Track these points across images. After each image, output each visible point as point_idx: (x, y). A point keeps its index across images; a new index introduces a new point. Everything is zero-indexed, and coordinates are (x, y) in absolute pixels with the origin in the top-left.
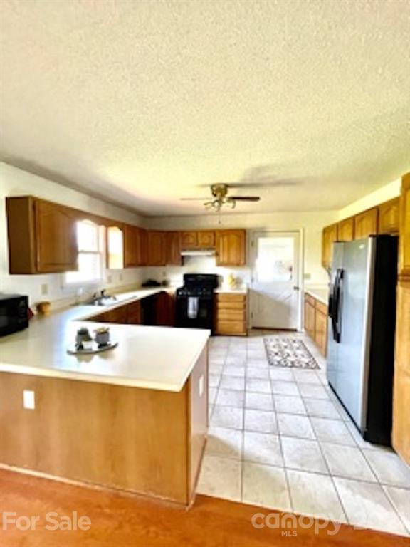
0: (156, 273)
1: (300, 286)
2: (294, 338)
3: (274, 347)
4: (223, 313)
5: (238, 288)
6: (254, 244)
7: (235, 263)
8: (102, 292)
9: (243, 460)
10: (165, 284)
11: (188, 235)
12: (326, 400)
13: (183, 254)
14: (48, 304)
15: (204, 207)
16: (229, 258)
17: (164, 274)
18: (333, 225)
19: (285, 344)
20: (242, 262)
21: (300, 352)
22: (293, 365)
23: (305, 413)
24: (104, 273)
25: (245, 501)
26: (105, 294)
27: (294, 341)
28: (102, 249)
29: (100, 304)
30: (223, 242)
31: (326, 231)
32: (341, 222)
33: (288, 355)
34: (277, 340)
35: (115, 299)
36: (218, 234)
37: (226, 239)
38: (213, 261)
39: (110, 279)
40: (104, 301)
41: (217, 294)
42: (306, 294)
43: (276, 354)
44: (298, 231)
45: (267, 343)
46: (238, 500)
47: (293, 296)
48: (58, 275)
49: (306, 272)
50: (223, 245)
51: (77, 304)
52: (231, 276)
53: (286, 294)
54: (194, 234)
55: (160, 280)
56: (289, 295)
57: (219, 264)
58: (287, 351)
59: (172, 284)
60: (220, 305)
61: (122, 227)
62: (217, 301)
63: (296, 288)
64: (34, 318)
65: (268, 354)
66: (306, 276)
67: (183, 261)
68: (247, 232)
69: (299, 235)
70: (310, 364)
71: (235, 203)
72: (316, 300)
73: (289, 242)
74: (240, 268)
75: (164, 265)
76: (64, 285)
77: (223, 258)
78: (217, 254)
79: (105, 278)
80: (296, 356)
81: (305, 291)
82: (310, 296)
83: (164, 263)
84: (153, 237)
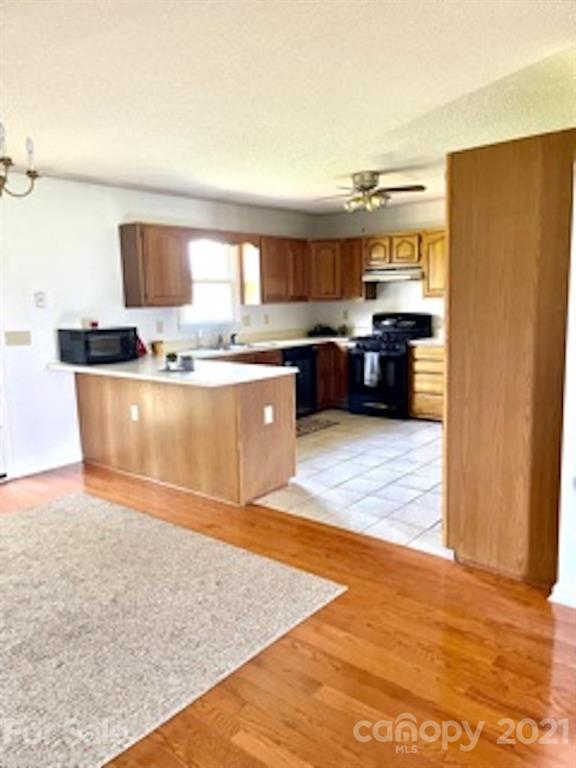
0: (331, 313)
4: (421, 381)
8: (233, 337)
10: (345, 331)
11: (376, 244)
13: (367, 278)
17: (346, 316)
24: (237, 311)
26: (237, 338)
28: (234, 276)
36: (425, 239)
39: (247, 320)
41: (414, 347)
48: (174, 310)
54: (386, 242)
57: (428, 295)
60: (418, 366)
61: (259, 241)
62: (415, 360)
67: (373, 291)
75: (339, 299)
76: (182, 323)
78: (424, 276)
79: (239, 319)
83: (338, 295)
84: (318, 251)
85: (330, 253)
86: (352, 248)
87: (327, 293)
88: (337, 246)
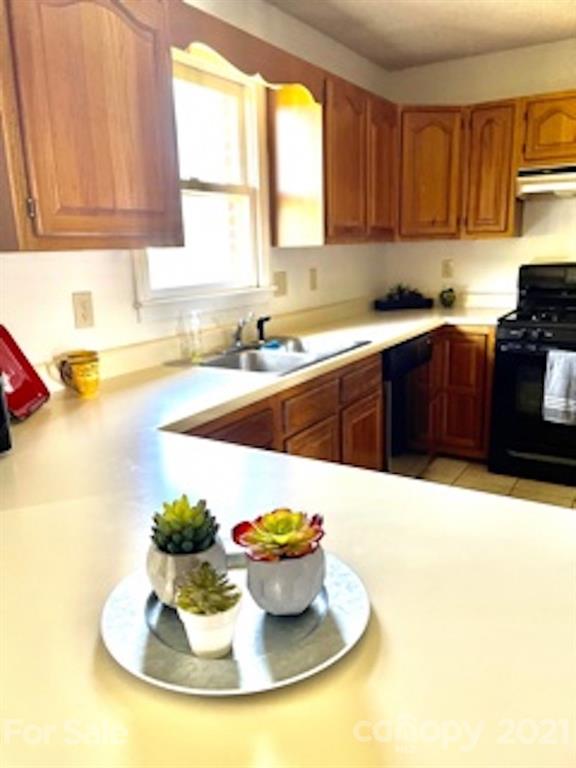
8: (260, 324)
10: (448, 300)
14: (91, 357)
17: (447, 271)
24: (263, 261)
28: (255, 178)
29: (257, 366)
35: (299, 348)
39: (280, 281)
40: (266, 355)
51: (185, 362)
55: (432, 288)
59: (471, 301)
64: (52, 405)
67: (521, 214)
75: (454, 236)
79: (266, 280)
83: (453, 229)
84: (418, 131)
85: (440, 135)
86: (490, 123)
87: (433, 223)
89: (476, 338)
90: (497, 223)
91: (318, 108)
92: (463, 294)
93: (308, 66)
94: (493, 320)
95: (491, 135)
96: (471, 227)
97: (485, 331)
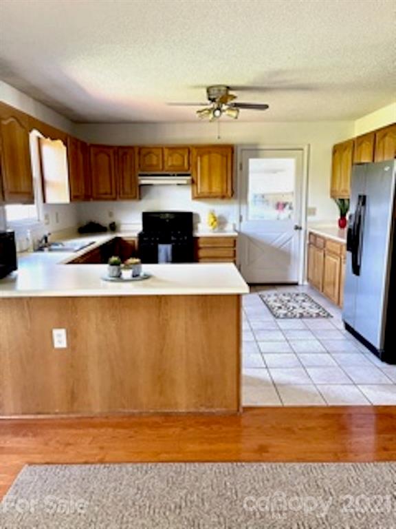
0: (100, 212)
1: (303, 226)
2: (297, 292)
3: (275, 301)
5: (222, 230)
6: (244, 168)
7: (220, 194)
8: (46, 238)
9: (275, 385)
10: (113, 227)
11: (149, 153)
12: (343, 340)
13: (143, 182)
15: (198, 115)
16: (210, 187)
18: (348, 142)
19: (287, 298)
20: (229, 193)
21: (306, 305)
22: (302, 316)
23: (324, 350)
24: (41, 210)
25: (286, 404)
27: (297, 295)
30: (202, 163)
31: (337, 150)
32: (359, 138)
33: (294, 308)
34: (276, 295)
36: (194, 152)
37: (206, 158)
38: (187, 192)
41: (198, 238)
42: (311, 233)
43: (280, 308)
44: (302, 149)
45: (265, 299)
46: (279, 404)
47: (293, 240)
49: (310, 205)
50: (202, 168)
52: (212, 213)
53: (285, 236)
54: (160, 152)
55: (106, 222)
56: (289, 237)
57: (197, 197)
58: (291, 304)
59: (123, 228)
60: (202, 253)
61: (66, 140)
62: (199, 248)
63: (297, 228)
65: (270, 309)
66: (310, 212)
67: (139, 192)
68: (235, 148)
69: (303, 155)
70: (321, 314)
71: (238, 111)
72: (325, 240)
73: (289, 164)
74: (225, 201)
75: (115, 199)
77: (203, 187)
78: (193, 182)
80: (304, 308)
81: (309, 230)
82: (316, 236)
83: (114, 195)
84: (96, 155)
85: (105, 157)
86: (125, 154)
87: (106, 194)
88: (111, 152)
89: (130, 242)
90: (132, 194)
91: (64, 149)
92: (120, 224)
93: (62, 133)
94: (136, 234)
95: (126, 158)
96: (121, 195)
97: (133, 239)
